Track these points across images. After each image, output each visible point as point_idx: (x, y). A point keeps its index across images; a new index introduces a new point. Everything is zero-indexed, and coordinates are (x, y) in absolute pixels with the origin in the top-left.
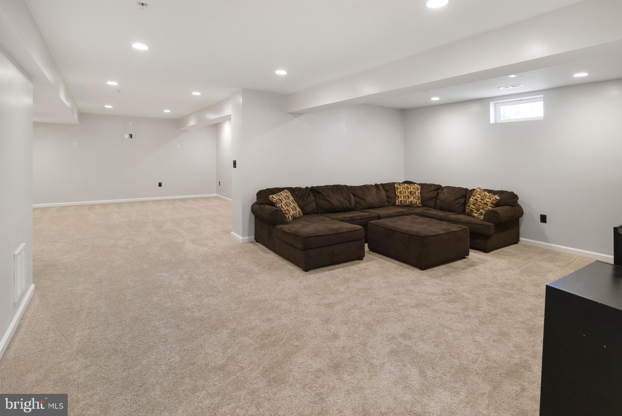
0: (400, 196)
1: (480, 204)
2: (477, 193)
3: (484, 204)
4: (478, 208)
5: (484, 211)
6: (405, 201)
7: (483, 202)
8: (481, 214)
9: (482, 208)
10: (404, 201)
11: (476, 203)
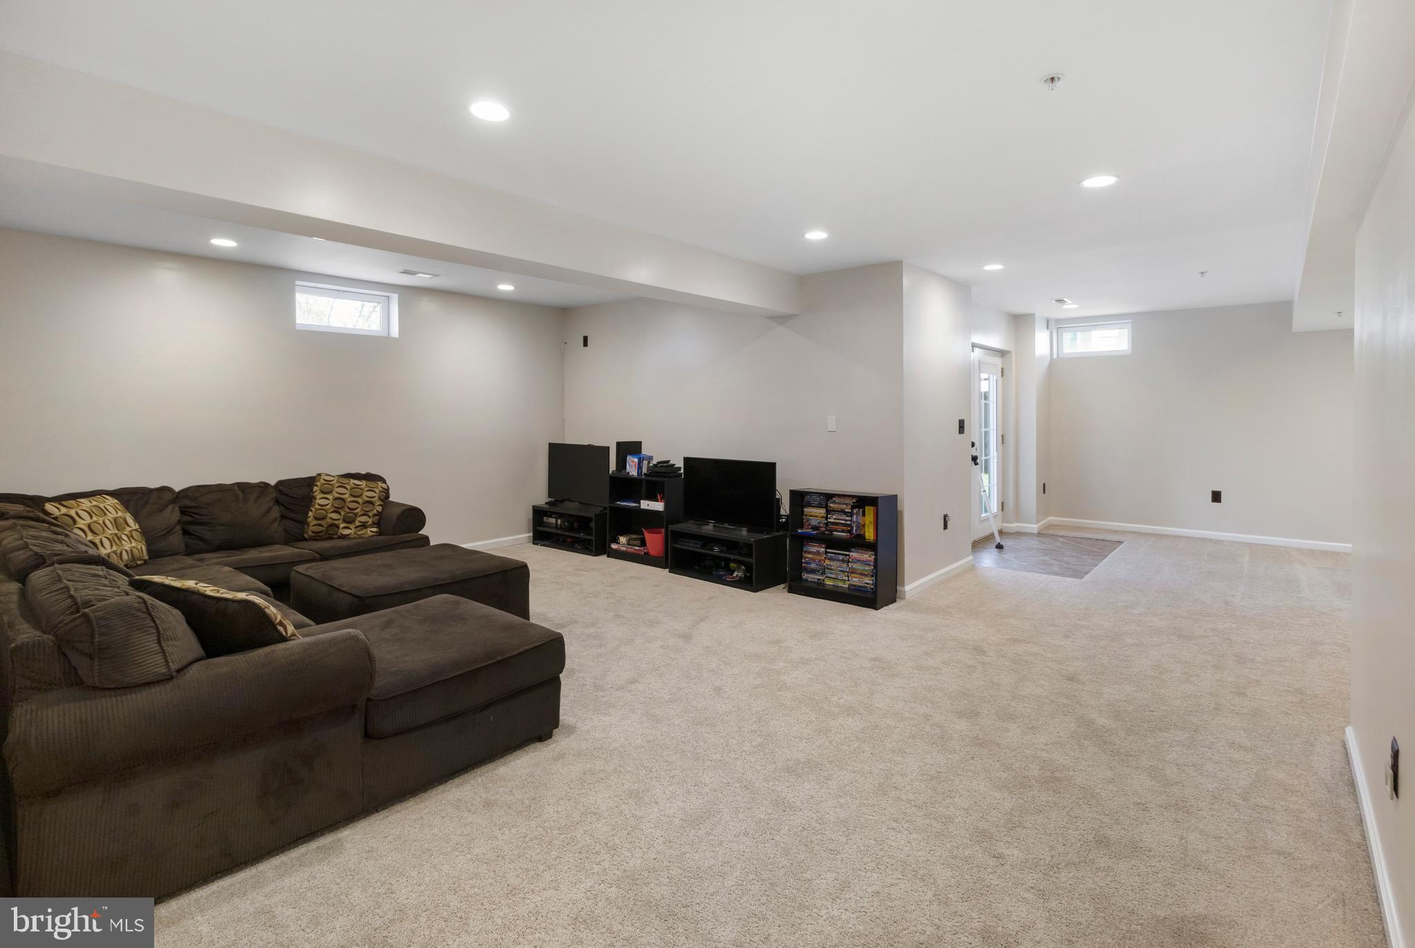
0: (97, 541)
1: (353, 505)
2: (334, 484)
3: (363, 504)
4: (351, 515)
5: (369, 517)
6: (119, 552)
7: (360, 500)
8: (364, 526)
9: (363, 512)
10: (116, 554)
11: (340, 506)
